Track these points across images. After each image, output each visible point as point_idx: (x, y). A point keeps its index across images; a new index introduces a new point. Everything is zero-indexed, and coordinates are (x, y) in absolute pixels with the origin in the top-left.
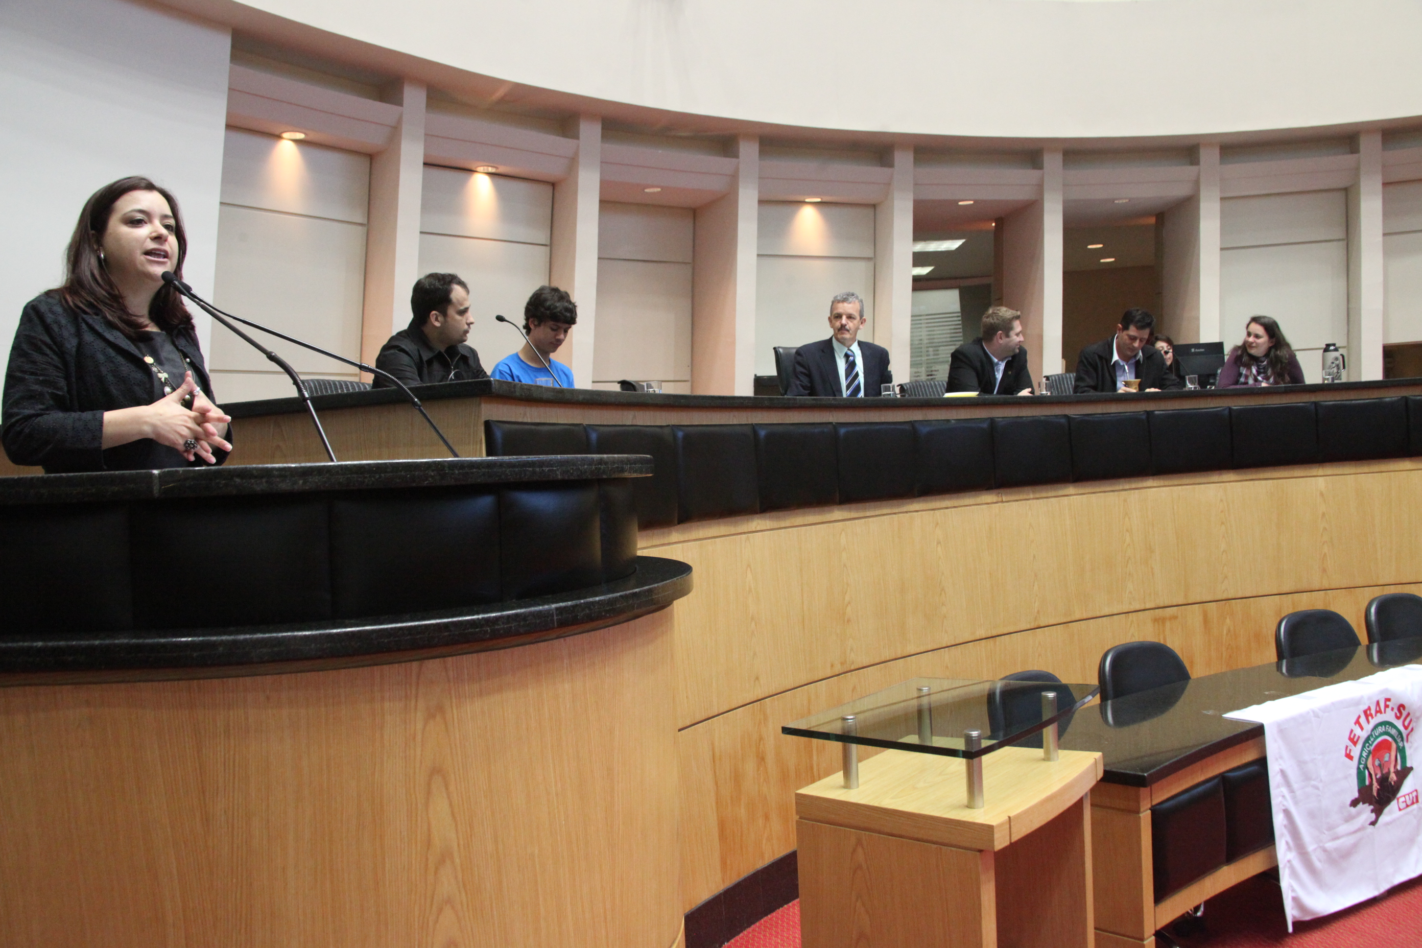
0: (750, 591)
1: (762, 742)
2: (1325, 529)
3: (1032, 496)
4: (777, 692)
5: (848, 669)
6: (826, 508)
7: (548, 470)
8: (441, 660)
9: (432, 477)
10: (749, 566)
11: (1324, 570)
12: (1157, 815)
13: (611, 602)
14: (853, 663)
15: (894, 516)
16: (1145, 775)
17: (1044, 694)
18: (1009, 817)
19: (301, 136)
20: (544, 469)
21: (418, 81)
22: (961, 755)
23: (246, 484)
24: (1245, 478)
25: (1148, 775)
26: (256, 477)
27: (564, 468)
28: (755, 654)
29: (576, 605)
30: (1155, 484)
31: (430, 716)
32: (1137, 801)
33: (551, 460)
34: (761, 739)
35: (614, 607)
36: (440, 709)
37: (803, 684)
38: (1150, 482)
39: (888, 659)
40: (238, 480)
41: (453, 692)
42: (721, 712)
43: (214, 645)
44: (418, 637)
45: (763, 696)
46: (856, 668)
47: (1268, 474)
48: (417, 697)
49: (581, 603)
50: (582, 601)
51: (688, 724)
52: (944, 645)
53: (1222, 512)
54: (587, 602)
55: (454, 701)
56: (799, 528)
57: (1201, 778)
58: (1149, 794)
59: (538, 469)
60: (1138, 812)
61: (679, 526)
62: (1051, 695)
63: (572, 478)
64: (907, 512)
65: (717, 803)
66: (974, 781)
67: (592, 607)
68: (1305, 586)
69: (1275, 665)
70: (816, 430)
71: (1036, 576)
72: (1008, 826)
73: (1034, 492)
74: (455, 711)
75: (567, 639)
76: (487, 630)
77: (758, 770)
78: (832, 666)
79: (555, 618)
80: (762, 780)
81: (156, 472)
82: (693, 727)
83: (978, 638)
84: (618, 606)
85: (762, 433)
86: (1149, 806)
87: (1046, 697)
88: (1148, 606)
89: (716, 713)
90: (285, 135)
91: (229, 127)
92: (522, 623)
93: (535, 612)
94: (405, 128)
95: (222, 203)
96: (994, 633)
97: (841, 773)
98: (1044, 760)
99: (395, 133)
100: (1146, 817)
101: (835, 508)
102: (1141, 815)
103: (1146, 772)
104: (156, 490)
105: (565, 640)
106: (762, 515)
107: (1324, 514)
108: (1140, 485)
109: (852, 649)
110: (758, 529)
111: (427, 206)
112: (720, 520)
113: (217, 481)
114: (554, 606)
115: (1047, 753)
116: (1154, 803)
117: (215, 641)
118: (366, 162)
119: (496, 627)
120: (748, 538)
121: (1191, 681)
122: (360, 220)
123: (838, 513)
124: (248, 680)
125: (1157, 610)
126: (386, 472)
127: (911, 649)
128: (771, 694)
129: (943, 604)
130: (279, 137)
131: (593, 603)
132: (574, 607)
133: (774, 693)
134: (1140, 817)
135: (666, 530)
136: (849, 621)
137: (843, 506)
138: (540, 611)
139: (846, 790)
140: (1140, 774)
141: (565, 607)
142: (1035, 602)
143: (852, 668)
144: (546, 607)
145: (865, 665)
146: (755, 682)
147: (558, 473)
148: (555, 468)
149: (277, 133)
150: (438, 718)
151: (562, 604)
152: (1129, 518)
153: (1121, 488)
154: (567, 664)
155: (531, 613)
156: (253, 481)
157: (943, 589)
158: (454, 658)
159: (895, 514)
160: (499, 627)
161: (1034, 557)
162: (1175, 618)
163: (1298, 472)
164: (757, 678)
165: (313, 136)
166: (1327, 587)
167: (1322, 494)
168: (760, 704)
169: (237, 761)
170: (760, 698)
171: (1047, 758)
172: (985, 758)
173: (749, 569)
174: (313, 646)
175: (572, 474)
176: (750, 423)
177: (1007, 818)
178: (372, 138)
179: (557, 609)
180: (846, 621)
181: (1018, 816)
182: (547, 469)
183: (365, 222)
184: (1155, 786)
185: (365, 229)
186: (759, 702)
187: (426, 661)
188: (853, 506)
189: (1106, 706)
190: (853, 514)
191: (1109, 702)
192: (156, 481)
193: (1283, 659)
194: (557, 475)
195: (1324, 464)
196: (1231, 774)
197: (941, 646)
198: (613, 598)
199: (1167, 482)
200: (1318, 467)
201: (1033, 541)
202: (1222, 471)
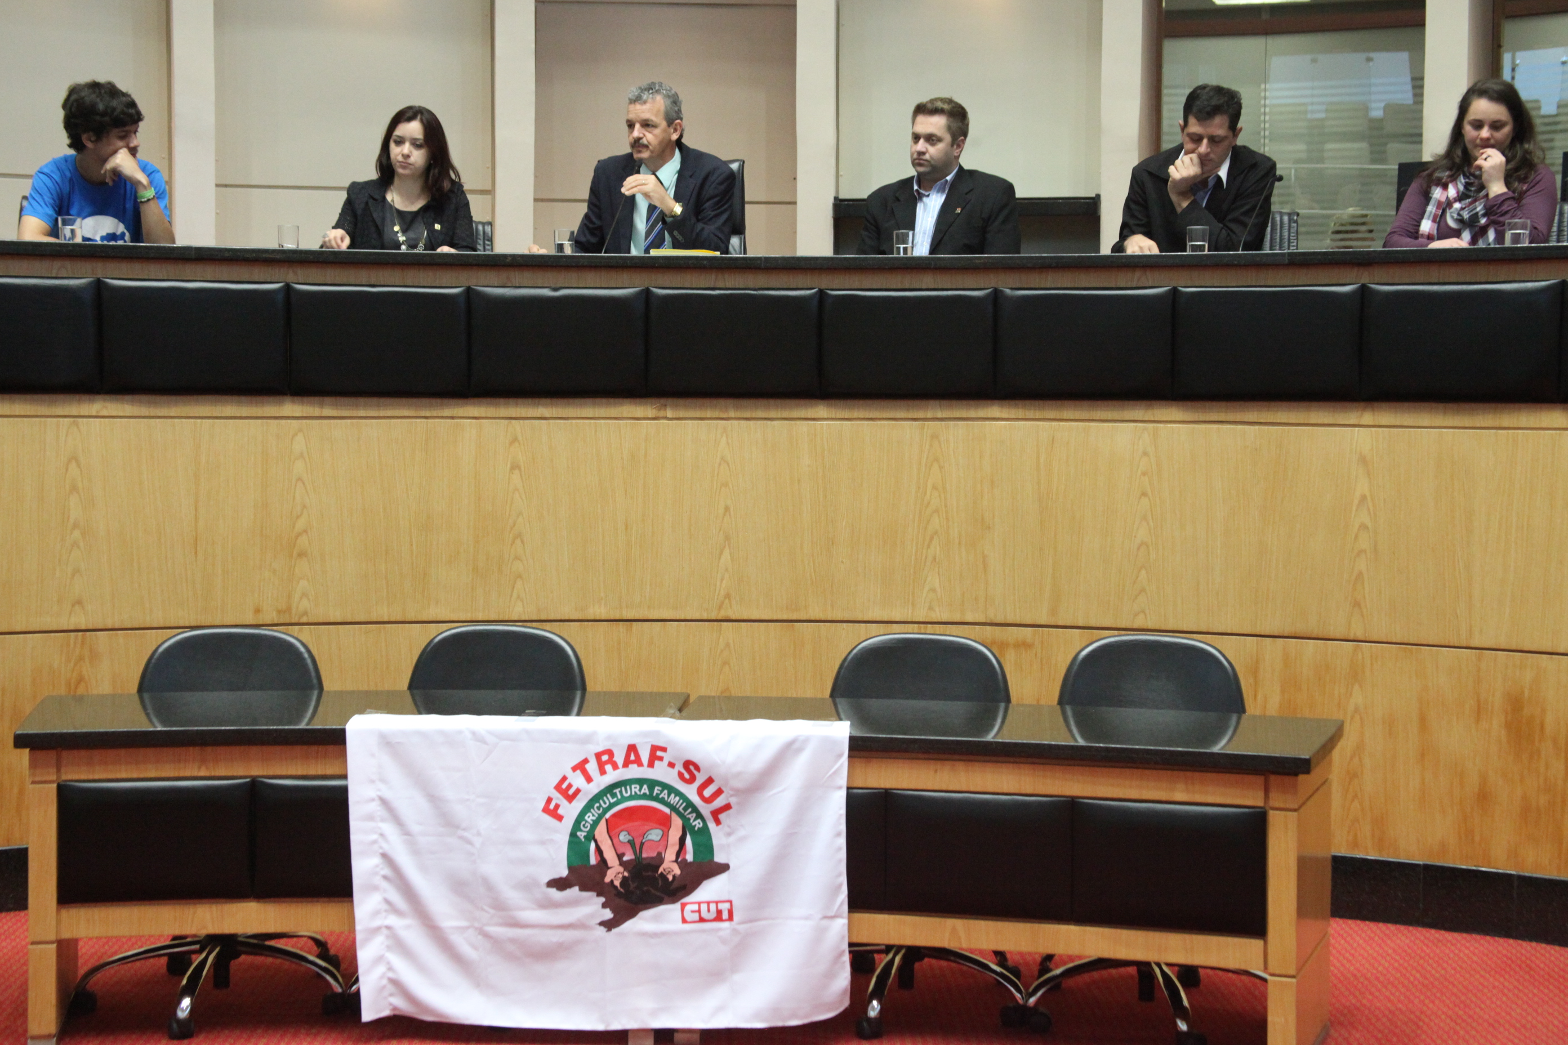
2: (1363, 527)
3: (732, 414)
5: (294, 622)
11: (1357, 604)
14: (308, 614)
15: (421, 420)
24: (1202, 417)
28: (77, 571)
30: (1004, 415)
37: (187, 625)
38: (995, 410)
45: (88, 628)
46: (311, 621)
47: (1252, 416)
53: (1144, 474)
64: (452, 418)
68: (1312, 626)
71: (727, 538)
73: (737, 408)
78: (258, 611)
88: (969, 618)
101: (285, 399)
107: (1363, 498)
108: (972, 413)
109: (305, 594)
120: (76, 424)
125: (988, 628)
128: (109, 627)
129: (517, 558)
136: (301, 556)
142: (722, 580)
143: (304, 620)
145: (332, 621)
146: (73, 605)
152: (941, 468)
153: (929, 415)
157: (519, 536)
159: (424, 417)
161: (727, 509)
162: (1023, 645)
163: (1319, 414)
164: (80, 603)
166: (1360, 635)
167: (1363, 460)
168: (82, 636)
170: (83, 628)
180: (295, 555)
186: (80, 633)
195: (1376, 404)
199: (1031, 414)
200: (1364, 409)
201: (725, 485)
202: (1153, 402)
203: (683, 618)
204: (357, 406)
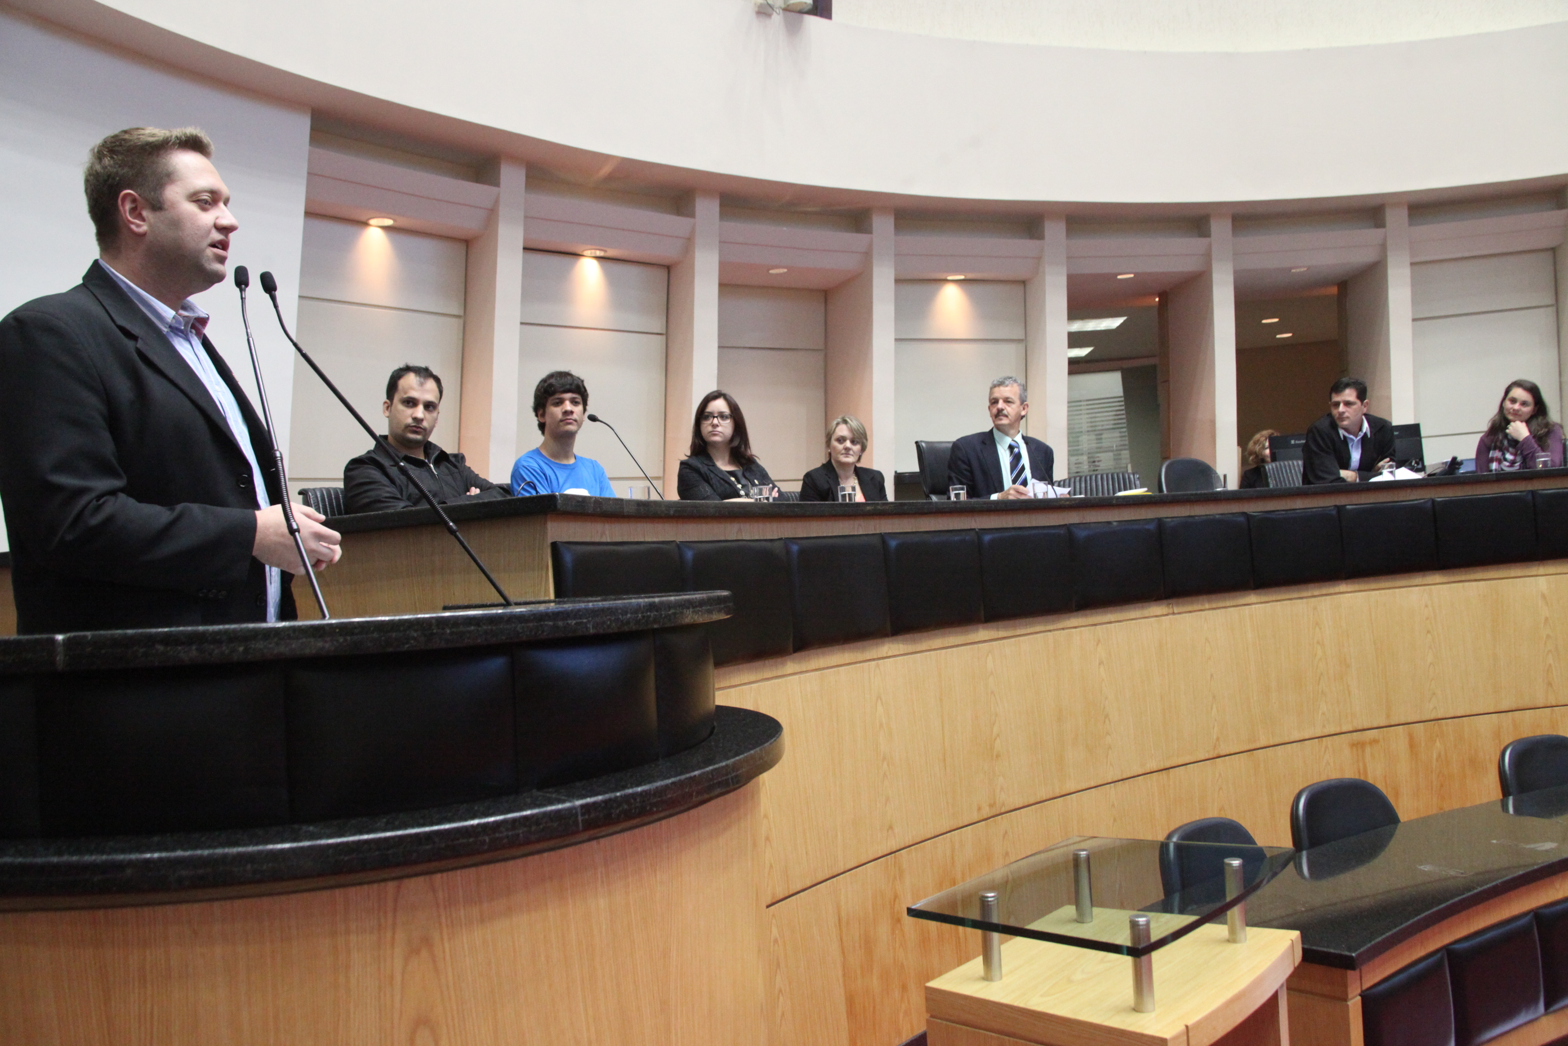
0: (881, 725)
1: (897, 900)
2: (1548, 636)
3: (1207, 606)
4: (915, 842)
5: (998, 813)
6: (969, 628)
7: (575, 624)
8: (427, 877)
9: (415, 639)
10: (879, 697)
11: (1550, 684)
12: (1368, 1000)
13: (659, 792)
14: (1003, 805)
15: (1049, 633)
16: (1354, 955)
17: (1227, 861)
18: (1187, 1027)
19: (389, 222)
20: (570, 622)
21: (514, 159)
22: (1125, 952)
23: (171, 653)
24: (1452, 579)
25: (1356, 956)
26: (183, 643)
27: (598, 620)
28: (887, 799)
29: (610, 800)
30: (1349, 590)
31: (413, 951)
32: (1345, 986)
33: (579, 610)
34: (896, 897)
35: (664, 798)
36: (427, 941)
37: (945, 831)
38: (1343, 587)
39: (1044, 799)
40: (160, 648)
41: (443, 920)
42: (846, 869)
43: (121, 866)
44: (390, 852)
45: (898, 848)
46: (1006, 810)
47: (1479, 575)
48: (394, 924)
49: (617, 797)
50: (618, 794)
51: (809, 884)
52: (1110, 781)
53: (1427, 619)
54: (625, 795)
55: (445, 930)
56: (938, 651)
57: (1420, 952)
58: (1358, 978)
59: (560, 623)
60: (1345, 999)
61: (796, 655)
62: (1236, 862)
63: (610, 631)
64: (1063, 629)
65: (844, 975)
66: (1142, 980)
67: (632, 801)
68: (1528, 700)
69: (1499, 804)
70: (956, 538)
71: (1214, 697)
72: (1185, 1038)
73: (1209, 601)
74: (447, 945)
75: (602, 841)
76: (485, 841)
77: (893, 933)
78: (979, 809)
79: (580, 818)
80: (897, 945)
81: (60, 637)
82: (814, 888)
83: (1149, 771)
84: (669, 796)
85: (893, 543)
86: (1359, 991)
87: (1230, 865)
88: (1344, 729)
89: (842, 871)
90: (372, 222)
91: (309, 214)
92: (533, 828)
93: (551, 811)
94: (503, 211)
95: (300, 297)
96: (1168, 765)
97: (980, 959)
98: (1228, 941)
99: (491, 216)
100: (1355, 1004)
101: (981, 626)
102: (1350, 1003)
103: (1354, 952)
104: (60, 658)
105: (599, 843)
106: (894, 638)
107: (1546, 619)
108: (1332, 590)
109: (1002, 788)
110: (890, 654)
111: (528, 294)
112: (846, 646)
113: (135, 648)
114: (578, 803)
115: (1232, 931)
116: (1366, 986)
117: (122, 861)
118: (462, 248)
119: (497, 835)
120: (878, 666)
121: (1400, 825)
122: (455, 312)
123: (983, 633)
124: (169, 909)
125: (1355, 733)
126: (353, 634)
127: (1071, 786)
128: (907, 845)
129: (1107, 733)
130: (365, 224)
131: (633, 796)
132: (605, 802)
133: (911, 844)
134: (1348, 1006)
135: (779, 660)
136: (998, 756)
137: (990, 625)
138: (558, 811)
139: (985, 983)
140: (1347, 953)
141: (594, 803)
142: (1214, 728)
143: (1003, 810)
144: (567, 805)
145: (1017, 807)
146: (888, 832)
147: (590, 626)
148: (585, 621)
149: (363, 218)
150: (424, 953)
151: (589, 800)
152: (1320, 629)
153: (1309, 594)
154: (601, 873)
155: (545, 814)
156: (180, 648)
157: (1107, 716)
158: (445, 874)
159: (1050, 631)
160: (501, 835)
161: (1212, 676)
162: (1374, 742)
163: (1515, 571)
164: (891, 827)
165: (403, 222)
166: (1554, 704)
167: (1544, 596)
168: (895, 857)
169: (155, 1012)
170: (895, 850)
171: (1232, 939)
172: (1155, 955)
173: (879, 701)
174: (249, 867)
175: (609, 627)
176: (878, 532)
177: (1184, 1027)
178: (467, 223)
179: (582, 806)
180: (995, 757)
181: (1198, 1024)
182: (574, 622)
183: (462, 314)
184: (1364, 968)
185: (461, 321)
186: (893, 855)
187: (406, 881)
188: (1000, 624)
189: (1300, 858)
190: (1002, 633)
191: (1304, 853)
192: (60, 649)
193: (1510, 795)
194: (587, 628)
195: (1545, 562)
196: (1457, 946)
197: (1106, 782)
198: (662, 786)
199: (1363, 587)
200: (1539, 565)
201: (1209, 658)
202: (1426, 573)
203: (1195, 760)
204: (1015, 627)
